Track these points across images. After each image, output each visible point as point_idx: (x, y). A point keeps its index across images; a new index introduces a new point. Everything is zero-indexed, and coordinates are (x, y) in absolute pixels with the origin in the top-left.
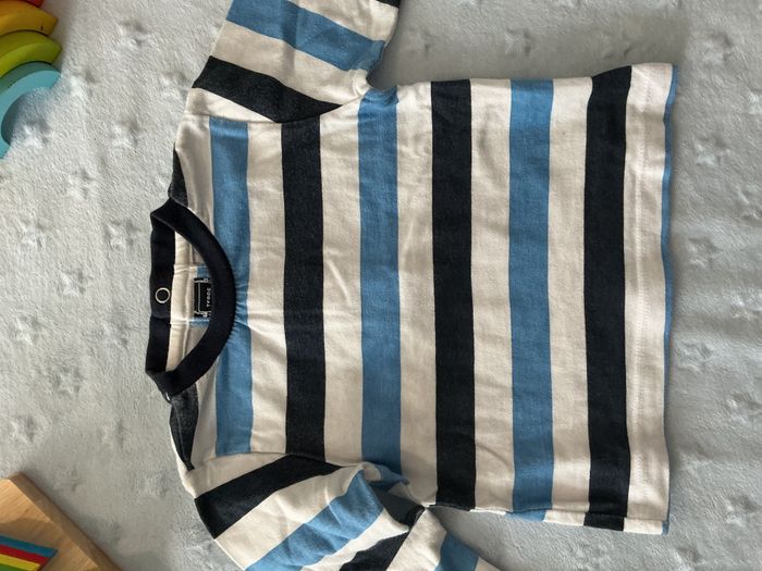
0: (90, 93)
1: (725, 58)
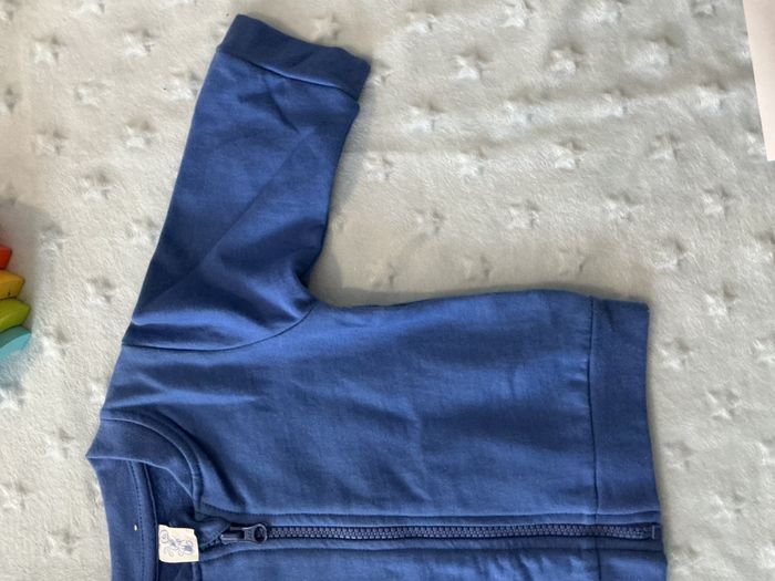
0: (63, 352)
1: (679, 264)
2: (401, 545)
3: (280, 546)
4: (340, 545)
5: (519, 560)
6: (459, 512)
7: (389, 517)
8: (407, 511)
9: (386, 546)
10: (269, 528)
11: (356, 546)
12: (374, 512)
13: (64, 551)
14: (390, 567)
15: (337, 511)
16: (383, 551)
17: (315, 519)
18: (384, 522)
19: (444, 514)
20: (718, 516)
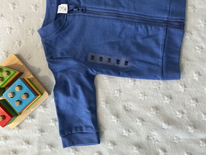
2: (118, 18)
3: (87, 15)
4: (102, 16)
5: (146, 26)
6: (133, 12)
7: (116, 10)
8: (121, 10)
9: (114, 17)
10: (86, 10)
11: (106, 17)
12: (112, 9)
13: (35, 9)
14: (114, 23)
15: (103, 8)
16: (112, 19)
17: (97, 9)
18: (114, 11)
19: (130, 12)
20: (200, 25)
